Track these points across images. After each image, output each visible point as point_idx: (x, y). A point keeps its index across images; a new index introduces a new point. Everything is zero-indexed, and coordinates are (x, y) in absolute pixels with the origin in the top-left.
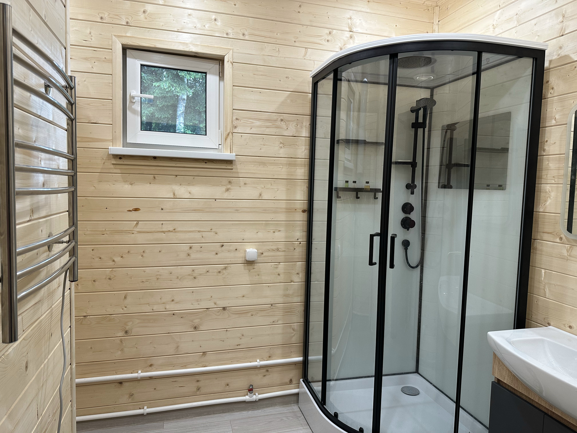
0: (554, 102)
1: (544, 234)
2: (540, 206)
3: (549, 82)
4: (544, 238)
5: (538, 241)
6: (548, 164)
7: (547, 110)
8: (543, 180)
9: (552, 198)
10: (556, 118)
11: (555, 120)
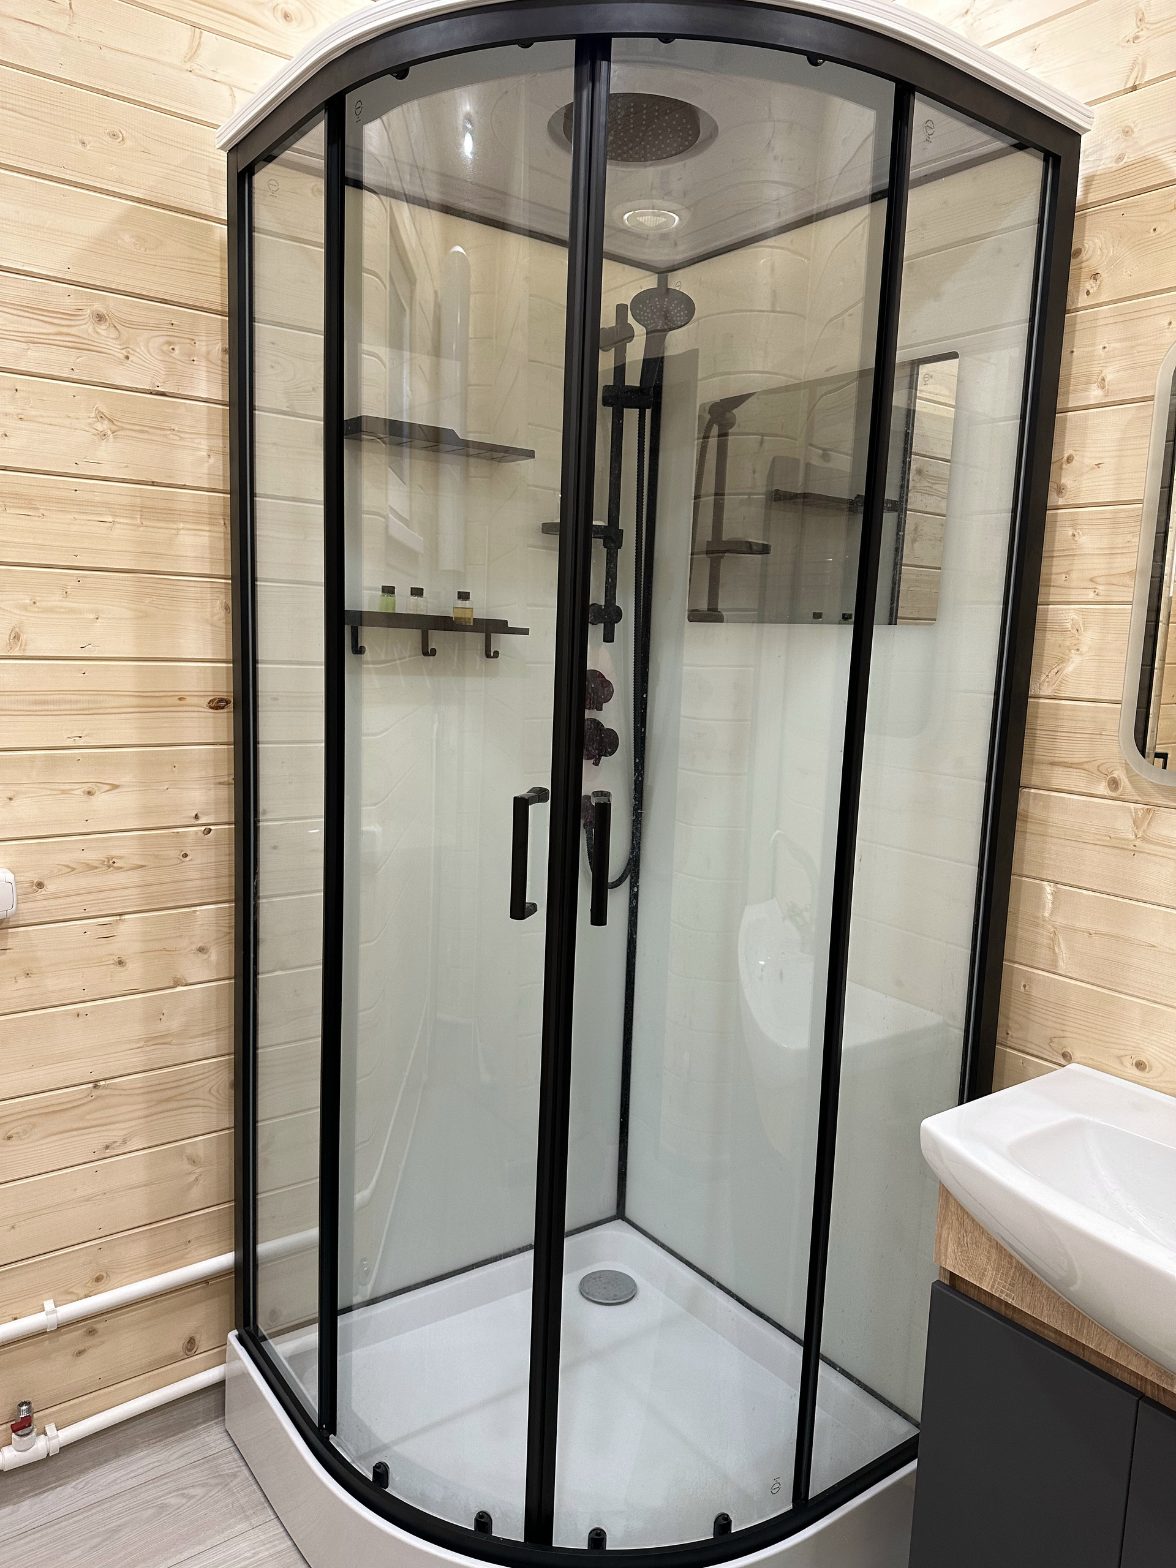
0: (1100, 322)
1: (1056, 768)
2: (1043, 677)
3: (1083, 254)
4: (1054, 781)
5: (1033, 791)
6: (1074, 535)
7: (1072, 352)
8: (1052, 590)
9: (1084, 649)
10: (1107, 380)
11: (1103, 388)
